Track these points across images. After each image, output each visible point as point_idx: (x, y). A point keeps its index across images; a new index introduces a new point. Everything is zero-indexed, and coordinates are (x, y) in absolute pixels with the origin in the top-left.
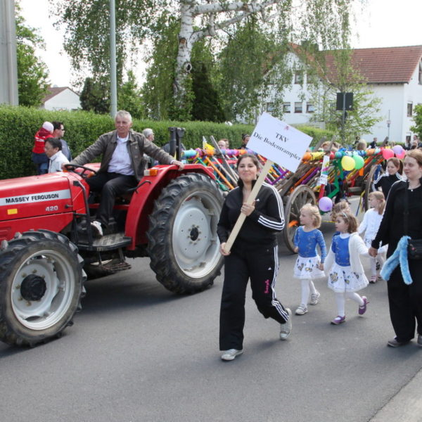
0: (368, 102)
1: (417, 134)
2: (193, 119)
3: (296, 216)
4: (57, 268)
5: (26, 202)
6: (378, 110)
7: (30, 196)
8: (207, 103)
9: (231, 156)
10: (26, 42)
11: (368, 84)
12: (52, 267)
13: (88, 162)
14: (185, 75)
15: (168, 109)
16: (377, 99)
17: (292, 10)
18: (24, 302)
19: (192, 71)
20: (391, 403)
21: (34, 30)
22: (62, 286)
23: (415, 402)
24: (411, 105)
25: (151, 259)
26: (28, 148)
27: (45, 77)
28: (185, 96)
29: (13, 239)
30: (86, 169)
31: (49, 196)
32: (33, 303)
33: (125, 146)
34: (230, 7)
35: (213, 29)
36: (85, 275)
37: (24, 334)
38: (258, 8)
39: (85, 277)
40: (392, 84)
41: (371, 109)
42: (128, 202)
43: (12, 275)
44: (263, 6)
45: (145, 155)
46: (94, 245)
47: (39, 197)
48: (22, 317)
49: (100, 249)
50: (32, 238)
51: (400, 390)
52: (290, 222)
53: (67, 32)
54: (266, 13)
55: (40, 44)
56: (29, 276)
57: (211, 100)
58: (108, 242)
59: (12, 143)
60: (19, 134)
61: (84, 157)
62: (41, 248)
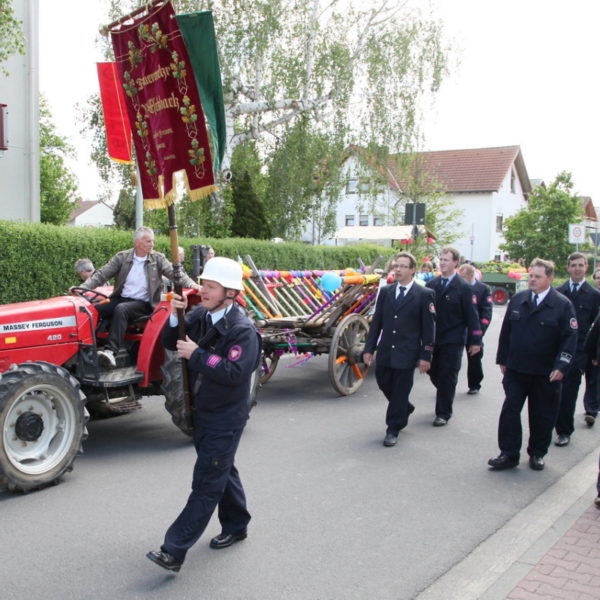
0: (447, 215)
1: (507, 253)
2: (232, 236)
3: (345, 350)
4: (56, 406)
5: (26, 329)
6: (459, 224)
7: (31, 323)
8: (249, 217)
9: (271, 278)
10: (56, 151)
11: (447, 193)
12: (51, 404)
13: (100, 285)
14: (224, 185)
15: (205, 224)
16: (458, 211)
17: (350, 106)
18: (19, 442)
19: (233, 180)
20: (438, 583)
21: (65, 138)
22: (62, 426)
23: (468, 584)
24: (501, 218)
25: (167, 398)
26: (42, 269)
27: (74, 190)
28: (223, 208)
29: (8, 372)
30: (98, 294)
31: (52, 324)
32: (29, 443)
33: (142, 266)
34: (277, 105)
35: (257, 131)
36: (87, 414)
37: (17, 478)
38: (310, 106)
39: (87, 417)
40: (477, 192)
41: (451, 223)
42: (142, 331)
43: (5, 411)
44: (316, 103)
45: (163, 277)
46: (101, 380)
47: (41, 325)
48: (15, 458)
49: (107, 385)
50: (28, 371)
51: (450, 568)
52: (337, 357)
53: (94, 140)
54: (320, 112)
55: (71, 153)
56: (24, 414)
57: (254, 213)
58: (118, 377)
59: (25, 263)
60: (34, 253)
61: (96, 281)
62: (38, 381)
